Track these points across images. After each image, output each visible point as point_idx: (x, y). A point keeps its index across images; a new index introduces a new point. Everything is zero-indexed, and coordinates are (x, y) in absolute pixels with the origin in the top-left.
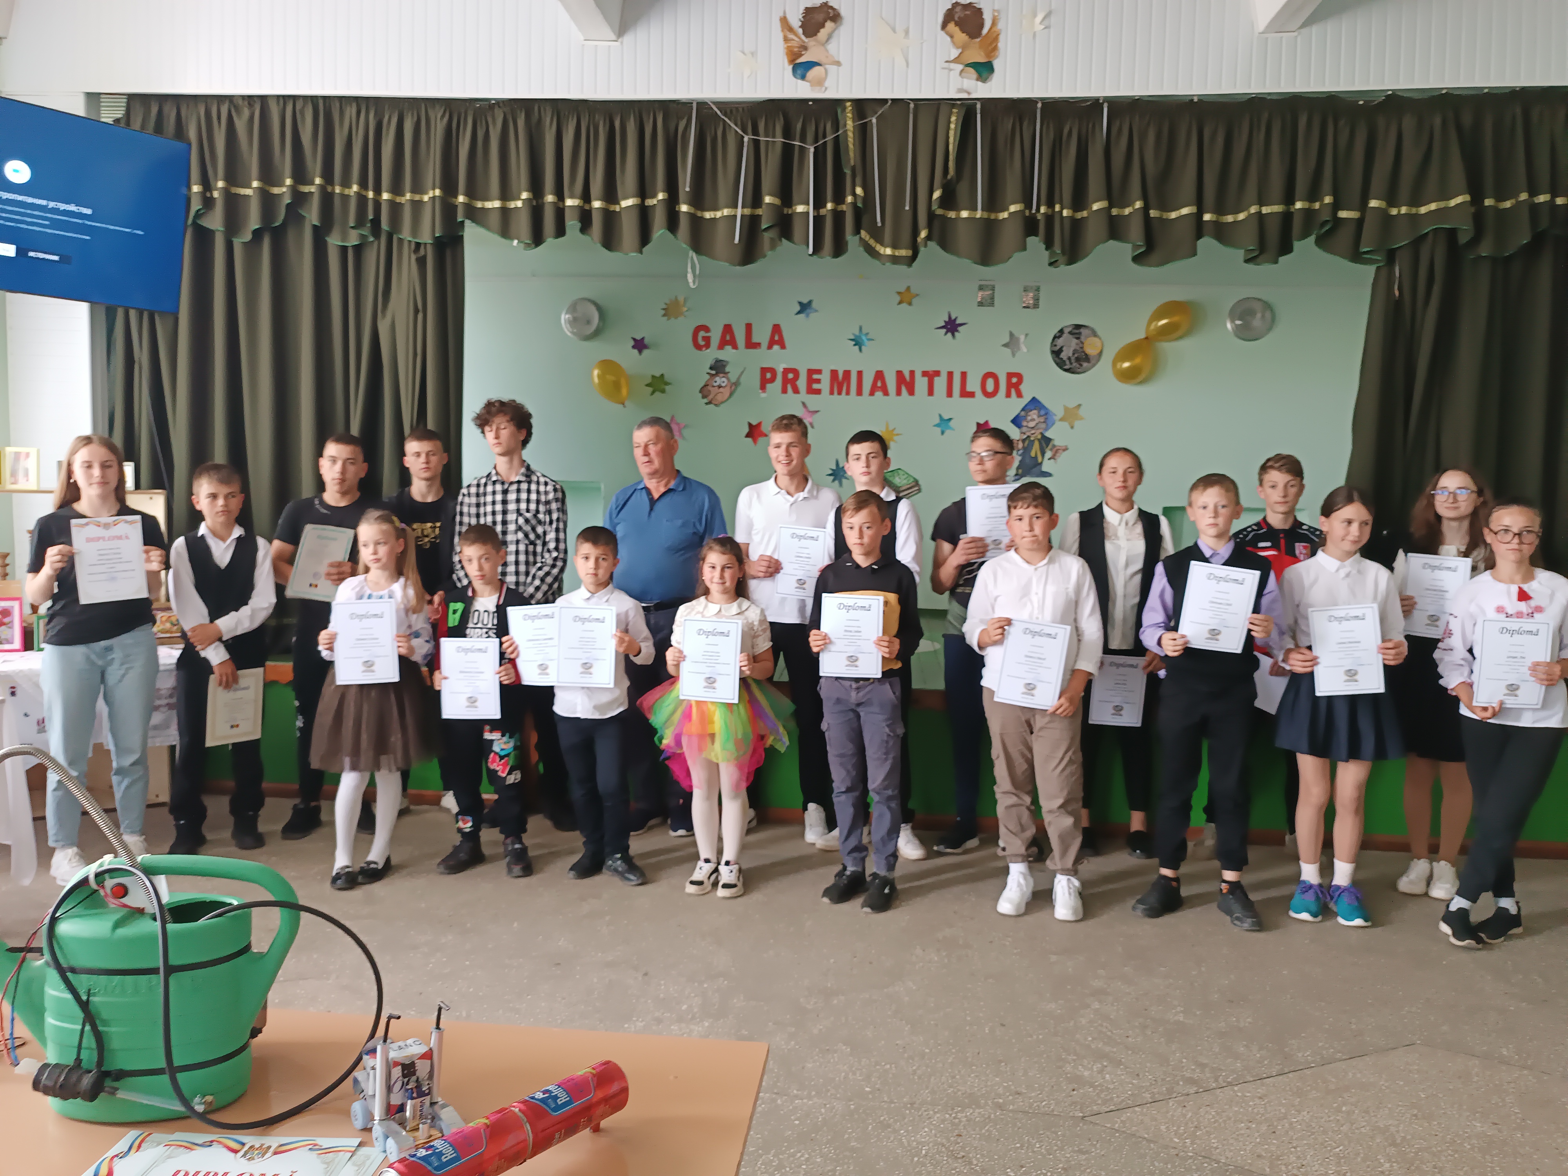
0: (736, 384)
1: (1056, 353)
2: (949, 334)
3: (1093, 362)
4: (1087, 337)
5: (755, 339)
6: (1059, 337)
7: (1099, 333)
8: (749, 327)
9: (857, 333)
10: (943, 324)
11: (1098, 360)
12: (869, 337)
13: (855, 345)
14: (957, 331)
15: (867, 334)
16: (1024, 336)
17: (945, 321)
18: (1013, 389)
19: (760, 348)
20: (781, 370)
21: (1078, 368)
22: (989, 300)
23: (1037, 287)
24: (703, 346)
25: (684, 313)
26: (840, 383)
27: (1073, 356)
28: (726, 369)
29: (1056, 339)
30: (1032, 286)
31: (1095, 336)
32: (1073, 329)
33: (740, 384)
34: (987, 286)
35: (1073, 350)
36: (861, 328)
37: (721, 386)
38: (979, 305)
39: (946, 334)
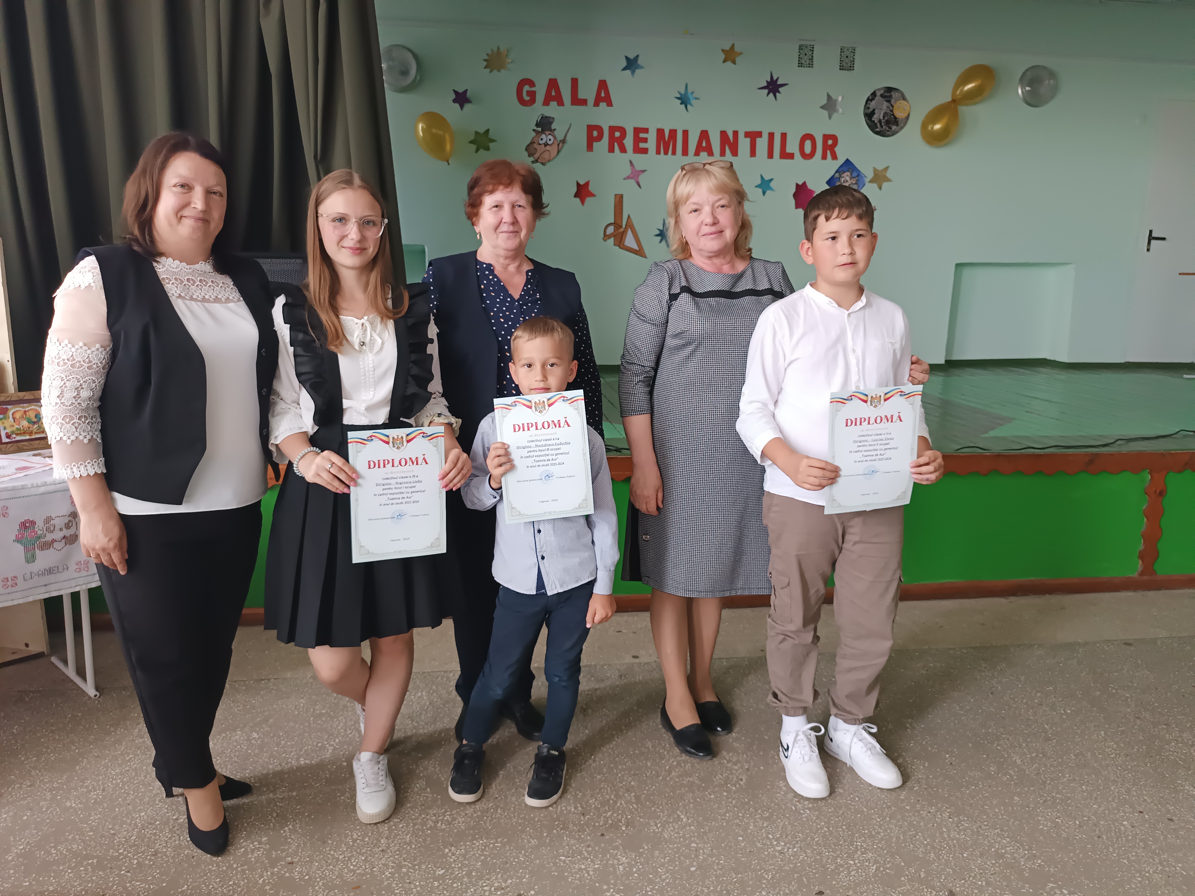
0: (564, 141)
1: (869, 116)
2: (771, 95)
3: (901, 125)
4: (896, 100)
5: (581, 96)
6: (871, 100)
7: (907, 96)
8: (575, 82)
9: (683, 92)
10: (766, 84)
11: (905, 124)
12: (694, 95)
13: (681, 104)
14: (779, 92)
15: (693, 93)
16: (840, 98)
17: (767, 82)
18: (828, 151)
19: (586, 105)
20: (608, 128)
21: (887, 131)
22: (809, 61)
23: (853, 49)
24: (529, 101)
25: (508, 66)
26: (666, 143)
27: (884, 119)
28: (552, 126)
29: (869, 102)
30: (848, 48)
31: (904, 100)
32: (885, 92)
33: (567, 142)
34: (806, 46)
35: (884, 113)
36: (686, 86)
37: (548, 144)
38: (799, 66)
39: (767, 95)
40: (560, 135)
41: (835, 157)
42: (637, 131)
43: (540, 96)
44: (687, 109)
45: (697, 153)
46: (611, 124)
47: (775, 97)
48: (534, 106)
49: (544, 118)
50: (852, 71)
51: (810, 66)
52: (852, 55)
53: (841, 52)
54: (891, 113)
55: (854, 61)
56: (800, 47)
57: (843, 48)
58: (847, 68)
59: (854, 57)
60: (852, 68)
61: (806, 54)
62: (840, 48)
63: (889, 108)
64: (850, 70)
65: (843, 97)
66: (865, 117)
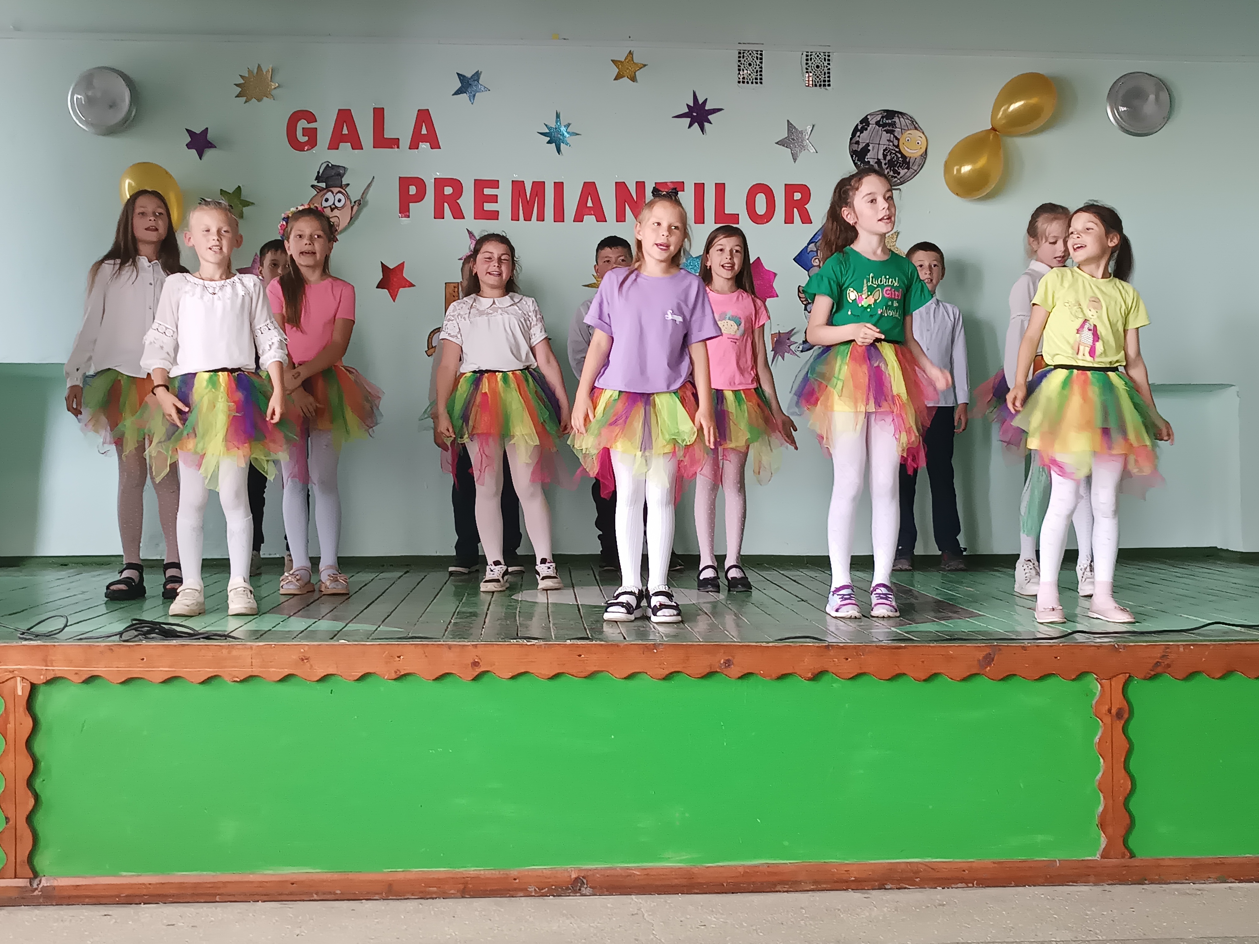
0: (360, 203)
1: (858, 154)
2: (696, 127)
3: (915, 168)
4: (903, 130)
5: (389, 134)
6: (863, 130)
7: (921, 124)
8: (379, 114)
10: (686, 110)
12: (572, 128)
13: (549, 142)
14: (708, 122)
15: (568, 125)
16: (809, 129)
17: (688, 106)
18: (795, 210)
19: (398, 147)
20: (433, 181)
21: (892, 177)
22: (755, 74)
23: (827, 54)
24: (306, 143)
25: (274, 92)
26: (528, 202)
27: (885, 159)
28: (343, 179)
29: (858, 133)
30: (818, 54)
31: (916, 129)
32: (882, 117)
33: (366, 203)
34: (750, 52)
35: (884, 150)
36: (558, 116)
37: (336, 207)
38: (739, 82)
39: (690, 126)
40: (355, 193)
41: (806, 219)
42: (480, 185)
43: (325, 135)
44: (559, 151)
45: (579, 218)
46: (439, 175)
47: (702, 129)
48: (314, 151)
49: (329, 167)
50: (827, 87)
51: (759, 81)
52: (826, 64)
53: (807, 60)
54: (897, 150)
55: (829, 73)
56: (740, 53)
57: (809, 54)
58: (819, 83)
59: (829, 67)
60: (827, 83)
61: (750, 65)
62: (805, 54)
63: (892, 142)
64: (824, 85)
65: (813, 126)
66: (852, 157)
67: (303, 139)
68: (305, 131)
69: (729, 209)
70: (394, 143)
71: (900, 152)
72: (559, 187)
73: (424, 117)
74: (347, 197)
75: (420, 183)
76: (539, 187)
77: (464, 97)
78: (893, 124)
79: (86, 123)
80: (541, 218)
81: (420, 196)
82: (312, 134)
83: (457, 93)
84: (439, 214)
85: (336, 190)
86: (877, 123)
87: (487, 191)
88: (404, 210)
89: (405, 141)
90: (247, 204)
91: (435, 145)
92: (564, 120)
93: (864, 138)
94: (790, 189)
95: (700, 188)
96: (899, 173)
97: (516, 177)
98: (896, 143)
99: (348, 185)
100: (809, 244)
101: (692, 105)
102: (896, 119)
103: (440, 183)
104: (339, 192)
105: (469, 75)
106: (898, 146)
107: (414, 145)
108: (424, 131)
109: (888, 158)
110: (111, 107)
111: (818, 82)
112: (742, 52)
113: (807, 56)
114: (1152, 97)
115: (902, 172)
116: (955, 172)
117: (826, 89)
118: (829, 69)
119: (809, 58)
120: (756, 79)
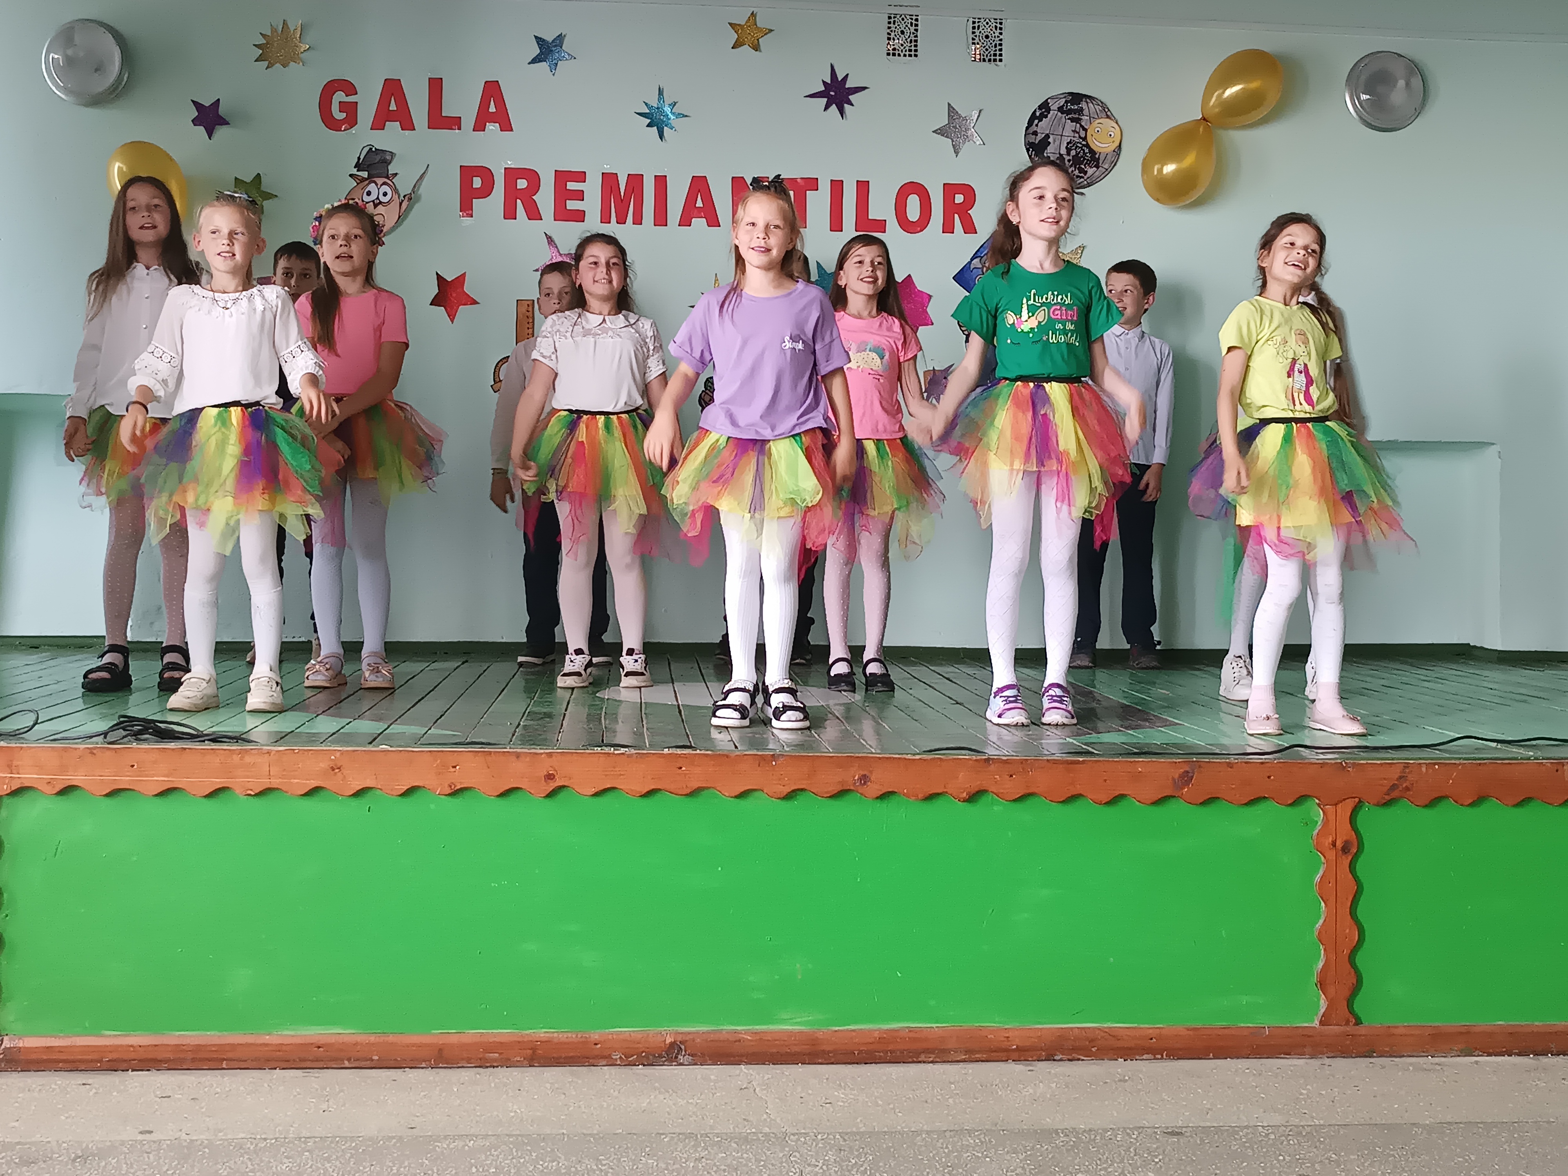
0: (411, 198)
1: (1036, 145)
2: (834, 110)
3: (1106, 166)
4: (1092, 118)
5: (448, 111)
6: (1041, 117)
7: (1114, 110)
8: (436, 86)
9: (655, 103)
10: (821, 88)
11: (1114, 163)
12: (678, 108)
13: (649, 125)
14: (849, 103)
15: (673, 105)
16: (975, 115)
17: (824, 82)
18: (956, 216)
19: (459, 129)
20: (503, 171)
21: (1078, 177)
22: (909, 45)
23: (998, 21)
24: (343, 121)
25: (301, 56)
26: (622, 201)
27: (1068, 154)
28: (389, 167)
29: (1036, 121)
30: (987, 20)
31: (1108, 117)
32: (1066, 102)
33: (418, 199)
34: (903, 16)
35: (1068, 143)
36: (661, 92)
37: (381, 203)
38: (888, 54)
39: (826, 108)
40: (404, 185)
41: (970, 228)
42: (562, 177)
43: (367, 111)
44: (661, 136)
45: (685, 221)
46: (510, 164)
47: (842, 112)
48: (353, 131)
49: (373, 152)
50: (998, 63)
51: (913, 53)
52: (997, 34)
53: (974, 28)
54: (1084, 143)
55: (1001, 45)
56: (890, 18)
57: (977, 20)
58: (989, 57)
59: (1001, 37)
60: (998, 58)
61: (903, 32)
62: (971, 20)
63: (1078, 133)
64: (995, 60)
65: (980, 111)
66: (1028, 150)
67: (340, 116)
68: (343, 106)
69: (874, 214)
70: (454, 123)
71: (1087, 146)
72: (661, 182)
73: (492, 90)
74: (395, 190)
75: (486, 174)
76: (636, 181)
77: (544, 65)
78: (1081, 110)
79: (65, 90)
80: (638, 220)
81: (486, 191)
82: (351, 110)
83: (534, 61)
84: (510, 214)
85: (380, 181)
86: (1060, 109)
87: (571, 186)
88: (466, 208)
89: (468, 121)
90: (269, 196)
91: (506, 126)
92: (668, 98)
93: (1043, 127)
94: (950, 190)
95: (837, 187)
96: (1086, 173)
97: (607, 169)
98: (1083, 134)
99: (396, 174)
100: (972, 259)
101: (829, 81)
102: (1083, 105)
103: (512, 174)
104: (384, 183)
105: (549, 38)
106: (1085, 139)
107: (479, 127)
108: (492, 109)
109: (1073, 153)
110: (96, 70)
111: (987, 56)
112: (892, 16)
113: (974, 23)
114: (1401, 83)
115: (1090, 171)
116: (1156, 173)
117: (997, 65)
118: (1001, 40)
119: (976, 25)
120: (910, 50)
